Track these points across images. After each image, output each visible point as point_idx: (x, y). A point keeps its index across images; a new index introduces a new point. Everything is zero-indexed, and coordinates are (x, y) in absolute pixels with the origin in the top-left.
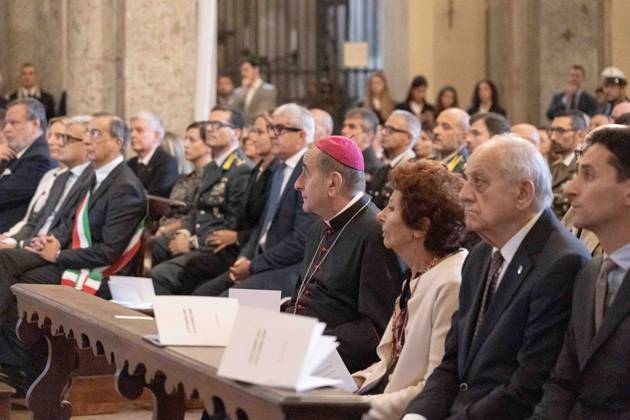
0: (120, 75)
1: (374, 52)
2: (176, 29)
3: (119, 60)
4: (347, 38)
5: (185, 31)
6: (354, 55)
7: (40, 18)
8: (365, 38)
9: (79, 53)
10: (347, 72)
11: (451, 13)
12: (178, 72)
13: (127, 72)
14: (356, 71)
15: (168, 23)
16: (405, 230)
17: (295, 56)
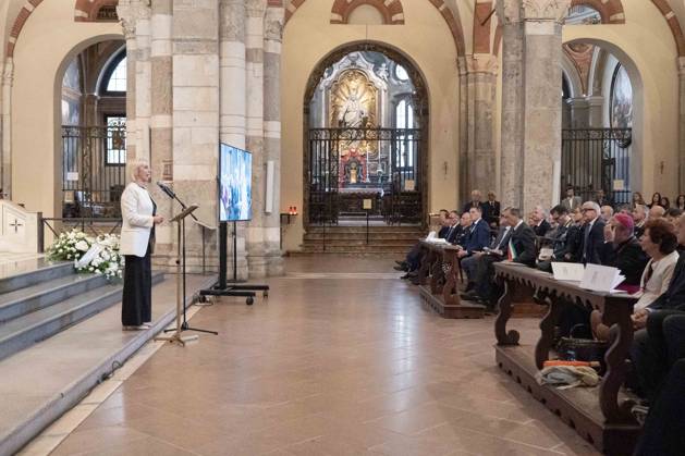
0: (521, 193)
1: (626, 184)
2: (544, 174)
3: (521, 187)
4: (614, 178)
5: (548, 175)
6: (618, 185)
7: (487, 172)
8: (623, 178)
9: (505, 184)
10: (614, 192)
11: (662, 167)
12: (545, 191)
13: (525, 191)
14: (619, 192)
15: (541, 172)
16: (651, 244)
17: (591, 187)
